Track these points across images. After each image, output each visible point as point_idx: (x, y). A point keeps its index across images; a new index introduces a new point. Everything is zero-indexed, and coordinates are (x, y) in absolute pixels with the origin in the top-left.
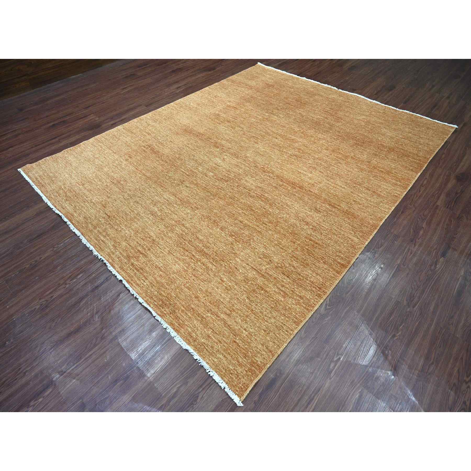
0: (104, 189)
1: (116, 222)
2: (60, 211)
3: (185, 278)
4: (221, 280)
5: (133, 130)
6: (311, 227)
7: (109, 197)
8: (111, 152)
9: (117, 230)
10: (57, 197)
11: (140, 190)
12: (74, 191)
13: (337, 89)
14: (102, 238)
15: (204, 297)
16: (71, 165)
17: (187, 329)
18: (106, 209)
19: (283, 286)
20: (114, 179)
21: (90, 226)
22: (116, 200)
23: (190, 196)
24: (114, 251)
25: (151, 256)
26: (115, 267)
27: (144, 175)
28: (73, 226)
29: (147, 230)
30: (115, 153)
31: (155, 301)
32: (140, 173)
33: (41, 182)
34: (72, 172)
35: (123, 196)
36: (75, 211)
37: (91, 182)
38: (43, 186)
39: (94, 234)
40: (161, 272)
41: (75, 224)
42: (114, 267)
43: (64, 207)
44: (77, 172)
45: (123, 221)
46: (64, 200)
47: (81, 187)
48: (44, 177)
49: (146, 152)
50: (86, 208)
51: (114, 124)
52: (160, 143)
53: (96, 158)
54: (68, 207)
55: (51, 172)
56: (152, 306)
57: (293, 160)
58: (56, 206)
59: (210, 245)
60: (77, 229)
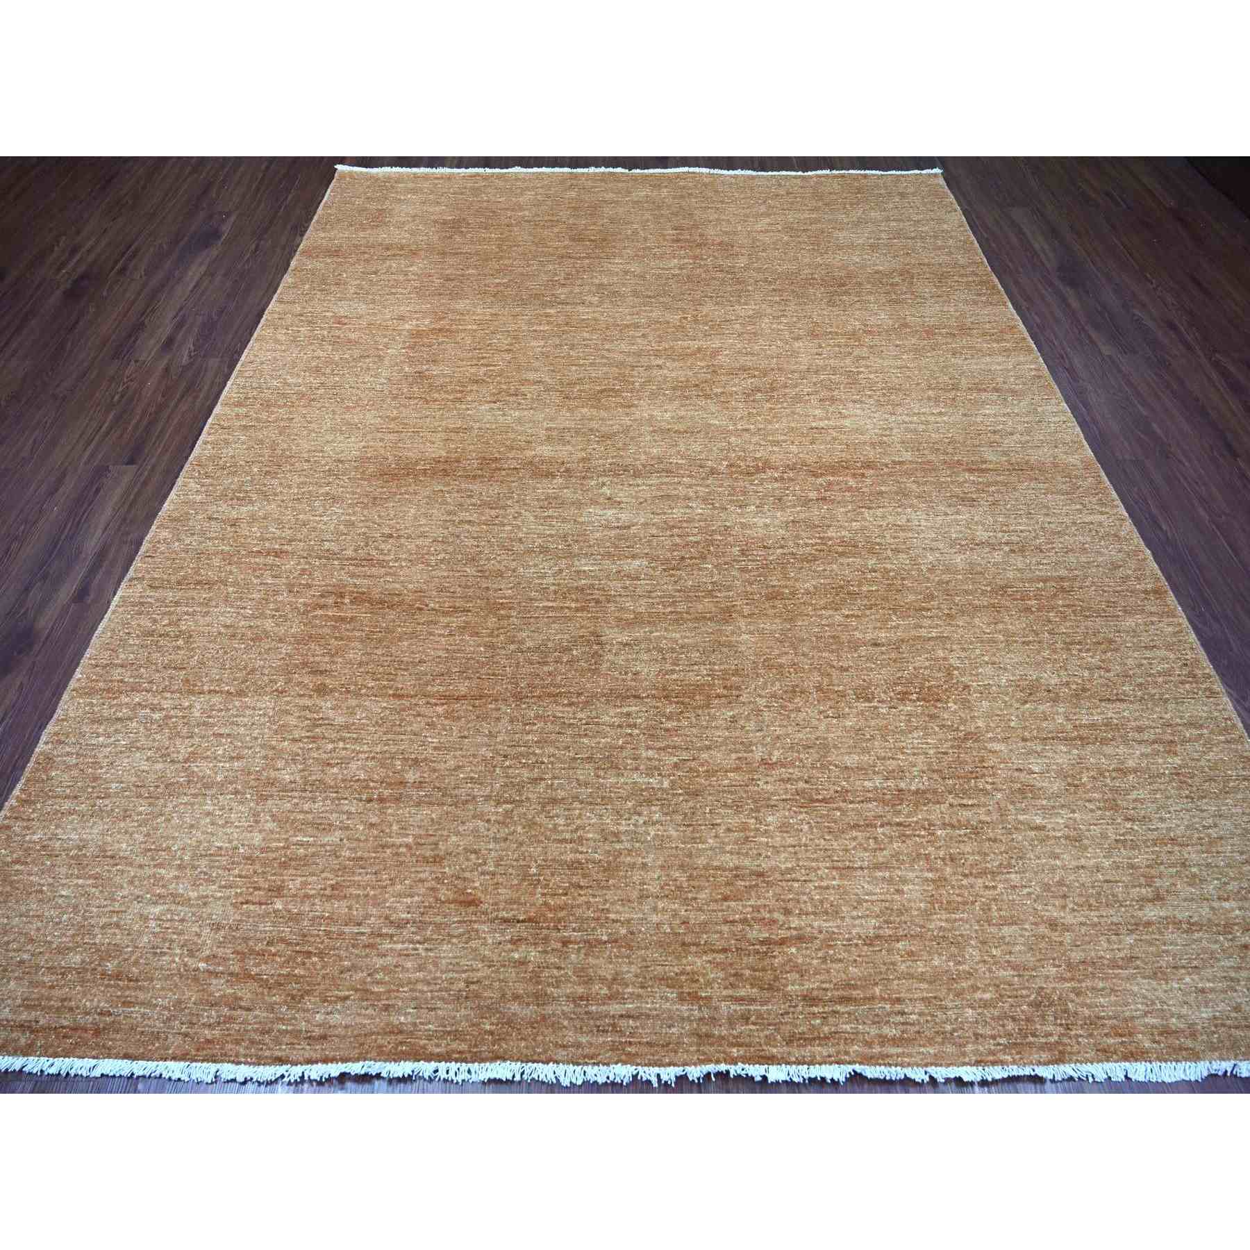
0: (383, 847)
1: (582, 920)
2: (326, 1061)
3: (965, 903)
4: (1032, 829)
5: (197, 573)
6: (1007, 549)
7: (434, 857)
8: (216, 699)
9: (616, 941)
10: (230, 1019)
11: (505, 756)
12: (270, 943)
13: (627, 171)
14: (615, 1008)
15: (1064, 907)
16: (112, 857)
17: (1146, 1025)
18: (484, 907)
19: (1140, 730)
20: (367, 787)
21: (515, 1007)
22: (475, 852)
23: (668, 667)
24: (706, 1013)
25: (816, 924)
26: (773, 1057)
27: (448, 698)
28: (453, 1066)
29: (701, 861)
30: (241, 693)
31: (994, 1037)
32: (428, 703)
33: (66, 1023)
34: (158, 880)
35: (479, 816)
36: (387, 1008)
37: (290, 859)
38: (97, 1032)
39: (566, 1023)
40: (900, 945)
41: (453, 1051)
42: (770, 1060)
43: (317, 1032)
44: (180, 867)
45: (594, 896)
46: (284, 1009)
47: (279, 906)
48: (57, 993)
49: (352, 618)
50: (409, 965)
51: (81, 595)
52: (358, 561)
53: (186, 761)
54: (336, 1019)
55: (62, 951)
56: (1009, 1058)
57: (768, 405)
58: (279, 1054)
59: (894, 762)
60: (482, 1060)
